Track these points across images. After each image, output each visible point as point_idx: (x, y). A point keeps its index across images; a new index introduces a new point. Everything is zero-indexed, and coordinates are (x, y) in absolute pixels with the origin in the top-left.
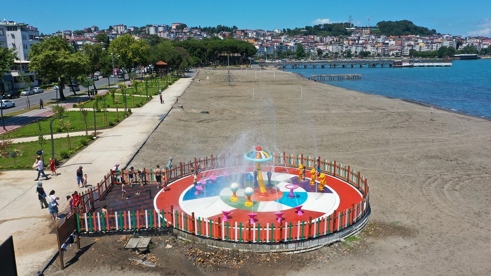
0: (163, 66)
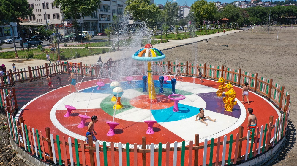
0: (225, 22)
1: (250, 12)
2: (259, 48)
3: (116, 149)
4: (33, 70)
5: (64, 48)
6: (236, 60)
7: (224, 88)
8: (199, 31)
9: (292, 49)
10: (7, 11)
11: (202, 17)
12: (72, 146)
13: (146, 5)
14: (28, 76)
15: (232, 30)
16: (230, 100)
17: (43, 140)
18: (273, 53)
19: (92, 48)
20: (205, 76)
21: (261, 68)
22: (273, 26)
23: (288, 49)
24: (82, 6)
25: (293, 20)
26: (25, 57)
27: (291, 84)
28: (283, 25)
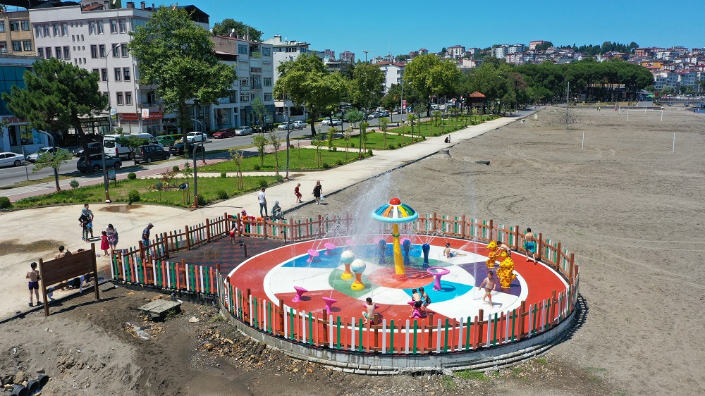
0: (478, 100)
1: (529, 75)
2: (548, 169)
6: (507, 199)
7: (497, 255)
9: (607, 172)
10: (64, 104)
11: (431, 91)
13: (318, 74)
16: (507, 273)
18: (573, 181)
20: (464, 235)
22: (578, 104)
23: (601, 170)
25: (619, 91)
26: (123, 201)
28: (598, 104)
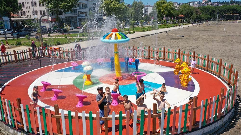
1: (202, 10)
2: (210, 38)
3: (80, 118)
4: (18, 54)
5: (48, 37)
6: (191, 47)
7: (180, 66)
8: (160, 25)
9: (237, 39)
11: (163, 14)
12: (40, 115)
13: (116, 3)
14: (14, 59)
15: (187, 24)
16: (186, 77)
17: (15, 109)
18: (221, 41)
19: (71, 37)
20: (165, 58)
21: (211, 53)
22: (221, 21)
23: (234, 38)
24: (63, 4)
25: (237, 16)
26: (14, 44)
27: (237, 65)
28: (229, 21)
